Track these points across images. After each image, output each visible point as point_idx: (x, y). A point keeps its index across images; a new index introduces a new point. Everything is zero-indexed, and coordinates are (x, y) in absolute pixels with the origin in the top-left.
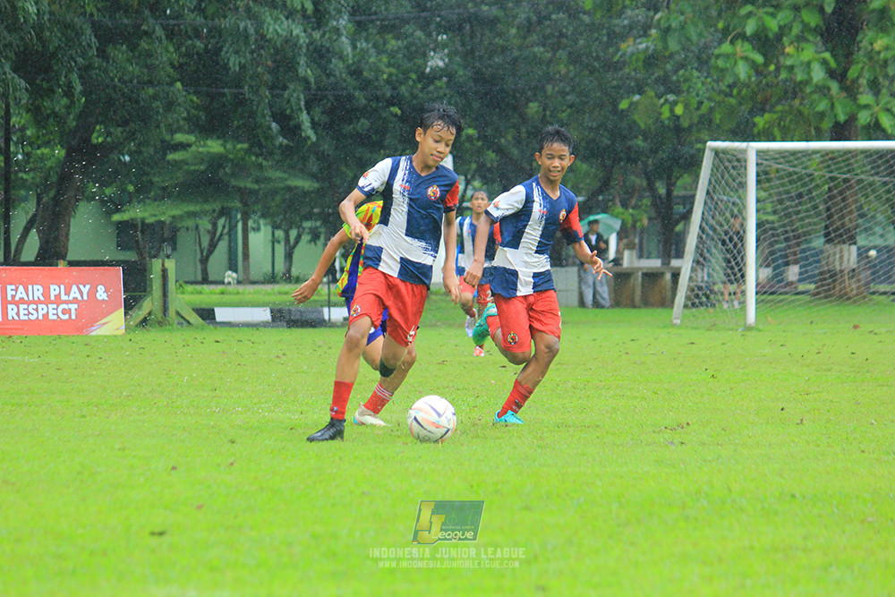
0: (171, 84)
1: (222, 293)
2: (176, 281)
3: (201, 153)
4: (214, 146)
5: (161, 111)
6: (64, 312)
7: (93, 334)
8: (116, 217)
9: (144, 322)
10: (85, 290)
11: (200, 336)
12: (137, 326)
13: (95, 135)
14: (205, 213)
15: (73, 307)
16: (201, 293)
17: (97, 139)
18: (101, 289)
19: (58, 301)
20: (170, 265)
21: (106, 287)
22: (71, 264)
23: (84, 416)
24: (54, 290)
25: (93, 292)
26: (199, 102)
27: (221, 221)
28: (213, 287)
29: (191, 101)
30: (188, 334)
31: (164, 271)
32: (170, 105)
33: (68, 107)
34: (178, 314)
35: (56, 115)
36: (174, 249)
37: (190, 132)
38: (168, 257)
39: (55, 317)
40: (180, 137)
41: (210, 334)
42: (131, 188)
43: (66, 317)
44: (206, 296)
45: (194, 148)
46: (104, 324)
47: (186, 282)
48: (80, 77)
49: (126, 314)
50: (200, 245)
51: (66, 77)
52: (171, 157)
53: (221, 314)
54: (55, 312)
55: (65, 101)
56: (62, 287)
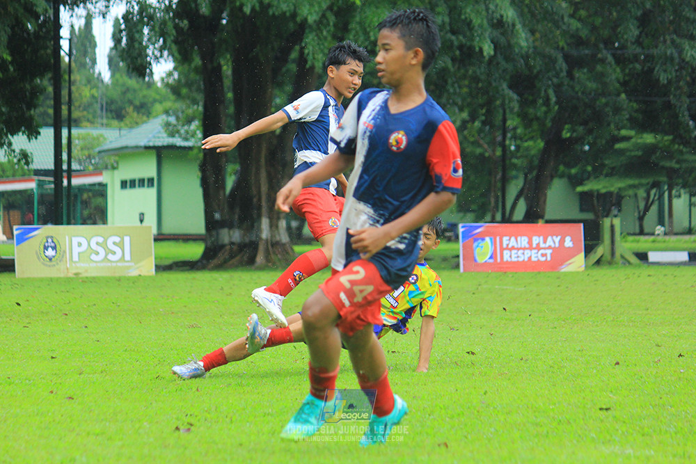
0: (618, 95)
1: (654, 241)
2: (621, 234)
3: (640, 143)
4: (649, 138)
5: (611, 113)
6: (543, 255)
7: (563, 270)
8: (579, 189)
9: (598, 262)
10: (557, 239)
11: (637, 272)
12: (593, 265)
13: (564, 132)
14: (641, 185)
15: (549, 252)
16: (638, 241)
17: (566, 134)
18: (568, 239)
19: (538, 248)
20: (617, 222)
21: (572, 238)
22: (547, 222)
23: (555, 328)
24: (536, 240)
25: (562, 241)
26: (638, 107)
27: (653, 192)
28: (647, 238)
29: (632, 107)
30: (629, 271)
31: (612, 227)
32: (617, 110)
33: (546, 113)
34: (622, 257)
35: (537, 119)
36: (619, 211)
37: (631, 128)
38: (616, 216)
39: (536, 259)
40: (624, 132)
41: (645, 271)
42: (589, 168)
43: (543, 259)
44: (642, 243)
45: (633, 140)
46: (570, 264)
47: (629, 234)
48: (555, 92)
49: (586, 256)
50: (638, 207)
51: (545, 91)
52: (618, 146)
53: (653, 257)
54: (536, 255)
55: (544, 109)
56: (541, 238)
